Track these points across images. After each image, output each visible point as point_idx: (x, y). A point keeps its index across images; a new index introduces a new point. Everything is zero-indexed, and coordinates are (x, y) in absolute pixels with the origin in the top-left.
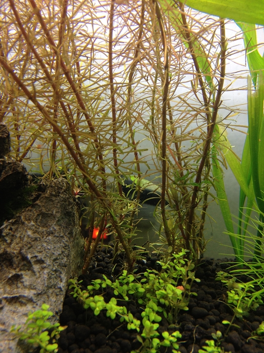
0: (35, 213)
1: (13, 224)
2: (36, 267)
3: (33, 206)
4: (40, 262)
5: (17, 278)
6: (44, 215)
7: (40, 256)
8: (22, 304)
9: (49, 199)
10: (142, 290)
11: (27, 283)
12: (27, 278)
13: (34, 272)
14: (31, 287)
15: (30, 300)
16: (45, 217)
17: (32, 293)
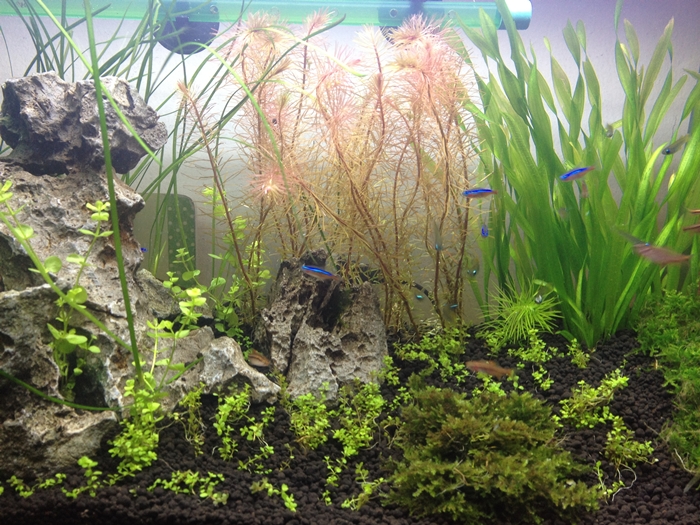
0: (359, 307)
1: (347, 316)
2: (371, 340)
3: (358, 303)
4: (373, 336)
5: (362, 346)
6: (364, 308)
7: (373, 333)
8: (369, 361)
9: (366, 297)
10: (435, 347)
11: (369, 349)
12: (368, 347)
13: (371, 343)
14: (372, 351)
15: (374, 358)
16: (365, 308)
17: (374, 354)
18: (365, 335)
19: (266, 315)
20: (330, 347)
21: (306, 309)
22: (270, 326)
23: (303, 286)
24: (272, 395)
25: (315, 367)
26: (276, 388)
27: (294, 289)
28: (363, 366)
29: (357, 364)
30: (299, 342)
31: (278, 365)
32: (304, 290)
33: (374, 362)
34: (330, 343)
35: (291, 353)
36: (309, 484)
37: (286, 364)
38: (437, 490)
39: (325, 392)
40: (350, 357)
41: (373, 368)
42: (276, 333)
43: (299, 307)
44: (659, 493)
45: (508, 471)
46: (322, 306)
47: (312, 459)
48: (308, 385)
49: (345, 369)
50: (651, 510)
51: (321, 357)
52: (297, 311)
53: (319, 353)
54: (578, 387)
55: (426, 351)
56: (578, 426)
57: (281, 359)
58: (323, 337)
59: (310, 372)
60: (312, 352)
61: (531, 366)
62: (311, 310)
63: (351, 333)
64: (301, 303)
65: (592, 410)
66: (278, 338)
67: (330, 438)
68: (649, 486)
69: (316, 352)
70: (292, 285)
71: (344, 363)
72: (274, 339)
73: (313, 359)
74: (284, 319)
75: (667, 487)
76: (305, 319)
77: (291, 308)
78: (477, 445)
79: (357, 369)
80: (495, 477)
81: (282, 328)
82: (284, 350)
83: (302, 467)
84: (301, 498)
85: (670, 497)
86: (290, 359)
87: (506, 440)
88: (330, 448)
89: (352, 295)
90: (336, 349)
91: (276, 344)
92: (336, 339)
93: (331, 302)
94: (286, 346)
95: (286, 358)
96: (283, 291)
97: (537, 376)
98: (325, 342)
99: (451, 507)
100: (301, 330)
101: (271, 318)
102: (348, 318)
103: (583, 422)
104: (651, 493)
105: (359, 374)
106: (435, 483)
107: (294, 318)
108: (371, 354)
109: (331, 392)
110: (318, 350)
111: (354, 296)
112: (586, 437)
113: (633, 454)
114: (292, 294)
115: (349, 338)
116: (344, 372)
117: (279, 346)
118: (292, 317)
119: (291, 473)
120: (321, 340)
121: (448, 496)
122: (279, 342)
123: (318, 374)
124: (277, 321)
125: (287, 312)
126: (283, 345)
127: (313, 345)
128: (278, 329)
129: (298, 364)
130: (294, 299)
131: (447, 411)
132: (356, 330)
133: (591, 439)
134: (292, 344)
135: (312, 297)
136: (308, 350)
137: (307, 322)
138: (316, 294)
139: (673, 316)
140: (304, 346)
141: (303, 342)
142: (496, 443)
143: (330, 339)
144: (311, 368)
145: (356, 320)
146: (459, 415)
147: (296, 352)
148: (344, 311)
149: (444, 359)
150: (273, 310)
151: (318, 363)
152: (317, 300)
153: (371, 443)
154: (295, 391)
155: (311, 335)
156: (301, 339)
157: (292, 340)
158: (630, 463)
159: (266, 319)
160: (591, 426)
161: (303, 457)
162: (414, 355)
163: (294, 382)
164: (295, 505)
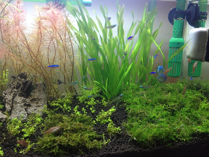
0: (37, 90)
2: (41, 100)
4: (41, 99)
5: (38, 102)
7: (41, 98)
8: (40, 107)
9: (40, 87)
11: (40, 103)
12: (40, 102)
13: (40, 101)
14: (41, 104)
15: (41, 106)
16: (40, 90)
17: (41, 105)
18: (38, 99)
19: (4, 93)
20: (26, 103)
21: (18, 91)
22: (5, 97)
23: (18, 83)
24: (3, 119)
25: (19, 109)
26: (5, 116)
27: (14, 85)
28: (38, 108)
29: (35, 108)
30: (15, 101)
31: (8, 109)
32: (18, 85)
33: (41, 107)
34: (26, 102)
35: (12, 105)
36: (10, 146)
37: (10, 109)
38: (50, 146)
39: (22, 117)
40: (33, 106)
41: (40, 109)
42: (7, 99)
43: (16, 90)
44: (121, 142)
45: (73, 138)
46: (25, 90)
47: (13, 138)
48: (17, 115)
49: (30, 110)
50: (118, 147)
51: (22, 106)
52: (15, 92)
53: (21, 105)
54: (101, 111)
55: (59, 103)
56: (101, 123)
57: (9, 107)
58: (23, 100)
59: (17, 111)
60: (18, 105)
61: (90, 106)
62: (20, 91)
63: (34, 98)
64: (17, 89)
65: (105, 118)
66: (8, 100)
67: (21, 131)
68: (119, 140)
69: (20, 105)
70: (14, 83)
71: (31, 108)
72: (6, 101)
73: (19, 107)
74: (10, 94)
75: (124, 140)
76: (18, 94)
77: (13, 91)
78: (66, 131)
79: (35, 110)
80: (69, 140)
81: (9, 97)
82: (10, 104)
83: (9, 141)
84: (6, 151)
85: (124, 143)
86: (12, 107)
87: (75, 129)
88: (20, 135)
89: (36, 86)
90: (28, 104)
91: (7, 102)
92: (28, 100)
93: (28, 89)
94: (10, 103)
95: (10, 107)
96: (10, 85)
97: (91, 109)
98: (24, 101)
99: (54, 151)
100: (16, 98)
101: (6, 94)
102: (34, 94)
103: (102, 122)
104: (119, 142)
105: (36, 111)
106: (49, 143)
107: (14, 94)
108: (40, 105)
109: (25, 117)
110: (20, 104)
111: (36, 87)
112: (102, 127)
113: (114, 131)
114: (13, 86)
115: (33, 100)
116: (30, 111)
117: (8, 103)
118: (13, 94)
119: (4, 143)
120: (22, 101)
121: (54, 147)
122: (8, 102)
123: (20, 111)
124: (8, 95)
125: (11, 92)
126: (9, 103)
127: (19, 102)
128: (8, 98)
129: (14, 109)
130: (14, 88)
131: (59, 121)
132: (35, 97)
133: (104, 127)
134: (12, 102)
135: (21, 87)
136: (17, 104)
137: (18, 95)
138: (22, 86)
139: (132, 90)
140: (16, 103)
141: (16, 102)
142: (72, 130)
143: (26, 100)
144: (18, 110)
145: (36, 94)
146: (63, 122)
147: (14, 105)
148: (32, 92)
149: (65, 105)
150: (6, 91)
151: (20, 108)
152: (23, 88)
153: (35, 132)
154: (12, 117)
155: (19, 99)
156: (16, 101)
157: (13, 101)
158: (114, 133)
159: (4, 94)
160: (104, 123)
161: (10, 138)
162: (54, 104)
163: (13, 115)
164: (3, 153)
